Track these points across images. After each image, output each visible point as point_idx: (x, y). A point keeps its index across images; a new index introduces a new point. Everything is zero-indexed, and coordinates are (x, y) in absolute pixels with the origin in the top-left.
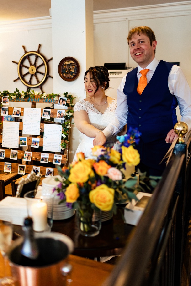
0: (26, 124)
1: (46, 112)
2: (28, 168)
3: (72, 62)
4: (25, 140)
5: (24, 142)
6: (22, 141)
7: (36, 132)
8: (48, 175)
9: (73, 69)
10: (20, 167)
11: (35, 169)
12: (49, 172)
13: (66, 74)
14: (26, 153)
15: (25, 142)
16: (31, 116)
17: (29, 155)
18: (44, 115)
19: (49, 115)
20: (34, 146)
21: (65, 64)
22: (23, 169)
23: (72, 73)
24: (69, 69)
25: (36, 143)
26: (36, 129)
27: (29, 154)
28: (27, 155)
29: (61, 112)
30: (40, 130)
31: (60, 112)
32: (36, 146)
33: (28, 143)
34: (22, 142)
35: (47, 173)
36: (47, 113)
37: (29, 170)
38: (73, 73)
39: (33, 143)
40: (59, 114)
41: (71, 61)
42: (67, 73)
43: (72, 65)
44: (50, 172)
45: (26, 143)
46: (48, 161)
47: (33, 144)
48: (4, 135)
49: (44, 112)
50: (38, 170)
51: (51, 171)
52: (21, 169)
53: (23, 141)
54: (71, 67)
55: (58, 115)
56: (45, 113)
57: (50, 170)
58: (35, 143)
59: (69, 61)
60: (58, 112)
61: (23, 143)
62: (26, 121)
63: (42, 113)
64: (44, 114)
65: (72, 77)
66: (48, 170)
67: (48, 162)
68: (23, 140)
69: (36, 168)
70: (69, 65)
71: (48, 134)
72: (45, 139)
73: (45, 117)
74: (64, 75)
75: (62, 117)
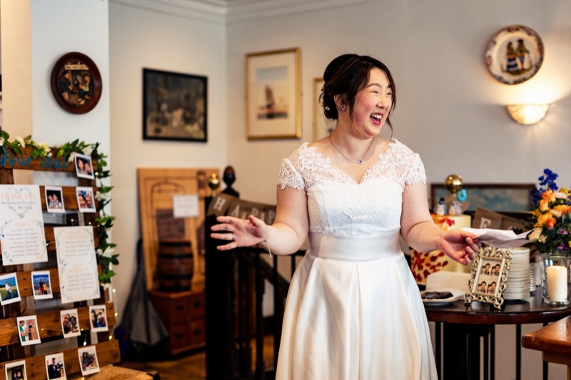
0: (8, 235)
1: (52, 196)
2: (32, 365)
3: (85, 67)
4: (11, 282)
5: (10, 291)
6: (4, 286)
7: (38, 254)
8: (87, 368)
9: (85, 84)
10: (11, 372)
11: (50, 363)
12: (87, 357)
13: (68, 94)
14: (21, 322)
15: (13, 288)
16: (19, 207)
17: (30, 327)
18: (49, 205)
19: (60, 201)
20: (40, 294)
21: (66, 68)
22: (19, 375)
23: (82, 94)
24: (76, 82)
25: (44, 286)
26: (38, 246)
27: (30, 321)
28: (25, 327)
29: (85, 193)
30: (48, 247)
31: (82, 192)
32: (46, 293)
33: (23, 288)
34: (5, 291)
35: (83, 363)
36: (55, 197)
37: (35, 371)
38: (86, 93)
39: (36, 288)
40: (81, 197)
41: (81, 64)
42: (71, 93)
43: (83, 73)
44: (89, 359)
45: (16, 291)
46: (78, 329)
47: (37, 291)
49: (48, 195)
50: (60, 363)
51: (90, 353)
52: (15, 376)
53: (7, 288)
54: (79, 78)
55: (80, 200)
56: (50, 197)
57: (87, 354)
58: (42, 287)
59: (76, 63)
60: (77, 194)
61: (8, 292)
62: (6, 223)
63: (42, 197)
64: (49, 201)
65: (83, 102)
66: (84, 354)
67: (81, 332)
68: (7, 285)
69: (54, 359)
70: (75, 72)
71: (68, 256)
72: (63, 269)
73: (53, 208)
74: (66, 95)
75: (89, 206)
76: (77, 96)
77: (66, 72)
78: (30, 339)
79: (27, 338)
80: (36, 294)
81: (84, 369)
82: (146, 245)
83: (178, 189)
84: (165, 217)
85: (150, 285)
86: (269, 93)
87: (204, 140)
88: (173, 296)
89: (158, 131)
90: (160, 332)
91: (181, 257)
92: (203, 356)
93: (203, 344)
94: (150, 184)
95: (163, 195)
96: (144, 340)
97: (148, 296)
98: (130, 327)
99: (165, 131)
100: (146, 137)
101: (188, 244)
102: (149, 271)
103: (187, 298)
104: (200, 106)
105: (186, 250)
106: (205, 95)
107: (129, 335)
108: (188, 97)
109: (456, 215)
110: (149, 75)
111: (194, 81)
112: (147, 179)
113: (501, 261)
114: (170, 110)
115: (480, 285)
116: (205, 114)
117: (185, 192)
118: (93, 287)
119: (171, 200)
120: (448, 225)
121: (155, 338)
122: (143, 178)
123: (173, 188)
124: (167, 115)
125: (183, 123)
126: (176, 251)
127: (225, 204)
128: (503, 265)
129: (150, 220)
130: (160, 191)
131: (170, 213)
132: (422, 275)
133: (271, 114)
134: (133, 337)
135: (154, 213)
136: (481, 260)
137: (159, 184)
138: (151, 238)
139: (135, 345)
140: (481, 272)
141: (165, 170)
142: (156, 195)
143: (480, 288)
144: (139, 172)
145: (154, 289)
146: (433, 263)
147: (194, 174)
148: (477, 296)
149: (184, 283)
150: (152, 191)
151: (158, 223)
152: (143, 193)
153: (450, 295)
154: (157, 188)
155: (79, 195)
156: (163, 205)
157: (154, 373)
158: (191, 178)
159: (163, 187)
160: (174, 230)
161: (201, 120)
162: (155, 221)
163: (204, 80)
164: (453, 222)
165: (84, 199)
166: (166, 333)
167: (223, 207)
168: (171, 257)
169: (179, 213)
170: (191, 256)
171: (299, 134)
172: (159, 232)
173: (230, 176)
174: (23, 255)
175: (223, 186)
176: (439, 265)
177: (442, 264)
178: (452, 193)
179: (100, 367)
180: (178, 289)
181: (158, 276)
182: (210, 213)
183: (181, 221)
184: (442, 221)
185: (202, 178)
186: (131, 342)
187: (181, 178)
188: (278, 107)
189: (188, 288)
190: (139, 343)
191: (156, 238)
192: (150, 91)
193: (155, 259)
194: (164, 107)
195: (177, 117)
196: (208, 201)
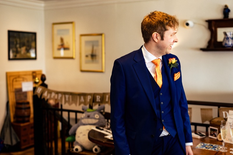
82: (10, 103)
83: (24, 80)
84: (19, 91)
85: (12, 120)
86: (62, 40)
87: (35, 59)
88: (22, 125)
89: (16, 56)
90: (16, 140)
91: (25, 109)
92: (33, 149)
93: (33, 144)
94: (12, 78)
95: (17, 83)
96: (9, 143)
97: (11, 125)
98: (4, 138)
99: (18, 56)
100: (9, 59)
101: (28, 103)
102: (12, 114)
103: (28, 125)
104: (33, 44)
105: (27, 106)
106: (35, 40)
107: (3, 142)
108: (28, 41)
110: (11, 33)
111: (30, 35)
112: (10, 76)
114: (20, 47)
117: (27, 80)
119: (21, 84)
121: (14, 142)
122: (8, 76)
123: (21, 79)
124: (19, 49)
125: (26, 52)
126: (23, 106)
127: (41, 90)
129: (12, 93)
130: (16, 81)
131: (20, 90)
133: (63, 46)
134: (5, 143)
135: (14, 90)
137: (16, 78)
138: (12, 100)
139: (6, 146)
141: (19, 72)
142: (14, 83)
144: (7, 73)
145: (14, 122)
147: (31, 73)
149: (27, 119)
150: (13, 81)
151: (16, 95)
152: (9, 82)
154: (15, 80)
156: (17, 87)
158: (29, 75)
159: (18, 79)
160: (23, 97)
162: (14, 94)
163: (35, 34)
166: (19, 140)
167: (41, 92)
168: (21, 109)
169: (24, 89)
170: (29, 108)
171: (74, 57)
172: (16, 98)
175: (41, 82)
180: (24, 122)
181: (16, 116)
182: (35, 94)
183: (26, 93)
185: (34, 74)
186: (4, 145)
187: (25, 75)
188: (66, 45)
189: (28, 121)
190: (7, 145)
191: (15, 101)
192: (11, 40)
193: (14, 109)
194: (18, 46)
195: (23, 50)
196: (35, 89)
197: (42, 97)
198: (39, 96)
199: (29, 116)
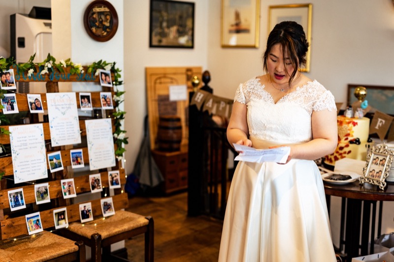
0: (55, 127)
1: (84, 99)
2: (71, 210)
3: (107, 10)
4: (57, 157)
5: (57, 163)
6: (53, 160)
7: (75, 138)
8: (107, 212)
9: (107, 21)
10: (57, 215)
11: (83, 209)
12: (106, 205)
13: (96, 29)
14: (63, 183)
15: (58, 161)
16: (62, 108)
17: (70, 186)
18: (82, 105)
19: (90, 102)
20: (76, 165)
21: (94, 11)
22: (63, 217)
23: (105, 28)
24: (101, 20)
25: (79, 159)
26: (74, 133)
27: (69, 183)
28: (66, 186)
29: (106, 96)
30: (81, 133)
31: (104, 96)
32: (80, 163)
33: (65, 161)
34: (53, 163)
35: (104, 208)
36: (86, 100)
37: (73, 214)
38: (107, 27)
39: (73, 161)
40: (103, 99)
41: (104, 7)
42: (98, 27)
43: (105, 14)
44: (108, 206)
45: (60, 163)
46: (101, 187)
47: (74, 163)
48: (16, 157)
50: (89, 209)
51: (109, 202)
52: (60, 217)
53: (55, 161)
54: (103, 17)
55: (103, 101)
56: (83, 100)
57: (106, 203)
58: (77, 160)
59: (101, 7)
60: (101, 97)
61: (55, 164)
62: (54, 118)
63: (78, 100)
64: (82, 103)
65: (105, 34)
66: (104, 203)
67: (103, 189)
68: (54, 160)
69: (85, 207)
70: (100, 13)
71: (94, 139)
72: (91, 147)
73: (84, 107)
74: (94, 29)
75: (109, 105)
76: (101, 29)
77: (94, 13)
78: (70, 194)
79: (67, 193)
80: (73, 165)
81: (105, 212)
82: (151, 119)
83: (173, 81)
84: (164, 100)
85: (153, 146)
86: (237, 16)
87: (192, 47)
88: (168, 154)
89: (160, 41)
90: (159, 178)
91: (174, 128)
92: (186, 195)
93: (186, 187)
94: (154, 78)
95: (163, 85)
96: (148, 183)
97: (152, 154)
98: (139, 174)
99: (165, 42)
100: (151, 46)
101: (179, 120)
102: (152, 137)
103: (178, 156)
104: (189, 23)
105: (177, 124)
106: (193, 16)
107: (138, 180)
108: (181, 17)
109: (359, 118)
110: (154, 4)
111: (186, 6)
112: (152, 75)
113: (387, 156)
114: (168, 27)
115: (371, 172)
116: (193, 29)
117: (178, 83)
118: (111, 159)
119: (168, 89)
120: (353, 125)
121: (156, 182)
122: (149, 74)
123: (169, 80)
124: (166, 30)
125: (177, 35)
126: (170, 125)
127: (203, 97)
128: (388, 159)
129: (154, 102)
130: (161, 83)
131: (166, 98)
132: (333, 159)
133: (238, 29)
134: (141, 181)
135: (157, 98)
136: (373, 154)
137: (160, 78)
138: (154, 115)
139: (142, 187)
140: (373, 163)
141: (164, 69)
142: (158, 86)
143: (371, 174)
144: (146, 70)
145: (156, 149)
146: (341, 152)
147: (184, 71)
148: (368, 179)
149: (175, 146)
150: (155, 83)
151: (159, 105)
152: (149, 85)
153: (350, 177)
154: (158, 81)
155: (102, 98)
156: (162, 92)
157: (150, 217)
158: (182, 74)
159: (163, 80)
160: (170, 109)
161: (190, 33)
162: (157, 103)
163: (192, 5)
164: (357, 123)
165: (106, 100)
166: (163, 179)
167: (201, 100)
168: (167, 128)
169: (173, 98)
170: (180, 128)
171: (257, 45)
172: (159, 110)
173: (207, 77)
174: (65, 139)
176: (345, 153)
177: (347, 152)
178: (359, 99)
179: (115, 211)
180: (171, 150)
181: (159, 140)
182: (192, 103)
183: (175, 104)
184: (349, 123)
185: (189, 73)
186: (139, 184)
187: (175, 74)
188: (244, 25)
189: (178, 149)
190: (145, 185)
191: (157, 115)
192: (154, 14)
193: (156, 129)
194: (165, 24)
195: (173, 31)
196: (192, 95)
197: (204, 110)
198: (199, 107)
199: (179, 141)
